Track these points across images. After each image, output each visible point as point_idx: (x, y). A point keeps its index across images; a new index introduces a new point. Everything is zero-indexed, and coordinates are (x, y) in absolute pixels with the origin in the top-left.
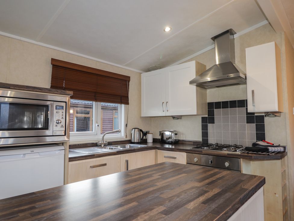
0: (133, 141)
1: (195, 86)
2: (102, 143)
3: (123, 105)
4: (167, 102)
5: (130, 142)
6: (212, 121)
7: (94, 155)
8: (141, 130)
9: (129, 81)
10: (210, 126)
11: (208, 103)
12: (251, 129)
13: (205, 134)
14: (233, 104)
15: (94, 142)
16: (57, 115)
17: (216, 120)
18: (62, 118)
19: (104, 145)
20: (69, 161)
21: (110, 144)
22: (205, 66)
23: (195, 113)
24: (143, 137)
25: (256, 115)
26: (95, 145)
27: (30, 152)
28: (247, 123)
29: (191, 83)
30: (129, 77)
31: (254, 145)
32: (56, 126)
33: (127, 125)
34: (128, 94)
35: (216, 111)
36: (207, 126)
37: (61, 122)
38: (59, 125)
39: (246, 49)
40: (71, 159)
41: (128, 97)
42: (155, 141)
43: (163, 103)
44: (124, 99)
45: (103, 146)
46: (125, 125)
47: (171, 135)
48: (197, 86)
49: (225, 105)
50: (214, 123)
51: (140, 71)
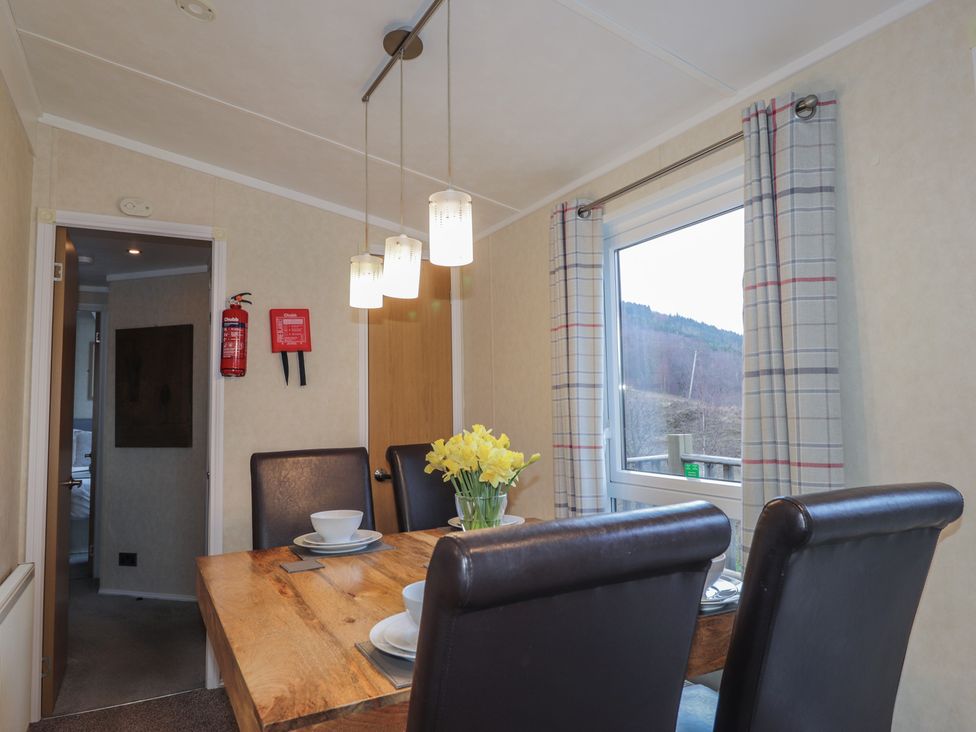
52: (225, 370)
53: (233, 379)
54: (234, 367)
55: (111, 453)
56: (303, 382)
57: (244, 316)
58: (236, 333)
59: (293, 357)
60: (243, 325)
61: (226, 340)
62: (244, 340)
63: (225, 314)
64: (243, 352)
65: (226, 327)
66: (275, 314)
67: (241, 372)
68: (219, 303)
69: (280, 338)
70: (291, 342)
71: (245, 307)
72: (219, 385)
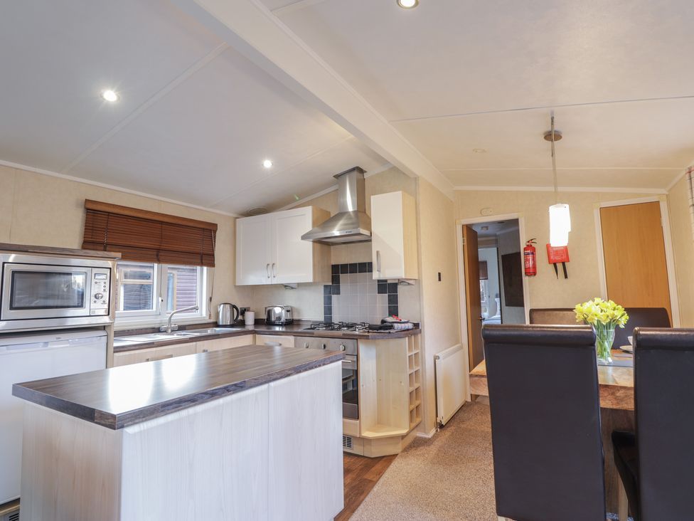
0: (221, 324)
1: (311, 243)
2: (168, 328)
3: (205, 268)
4: (273, 264)
5: (216, 325)
6: (337, 291)
7: (153, 343)
8: (234, 307)
9: (215, 232)
10: (334, 297)
11: (332, 265)
12: (382, 302)
13: (328, 310)
14: (362, 268)
15: (157, 326)
16: (97, 286)
17: (341, 291)
18: (105, 290)
19: (172, 331)
20: (114, 352)
21: (182, 328)
22: (329, 213)
23: (310, 280)
24: (237, 316)
25: (389, 282)
26: (157, 330)
27: (55, 340)
28: (379, 293)
29: (304, 237)
30: (216, 225)
31: (383, 321)
32: (95, 302)
33: (211, 299)
34: (213, 251)
35: (342, 277)
36: (330, 298)
37: (102, 297)
38: (100, 301)
39: (372, 197)
40: (118, 350)
41: (213, 255)
42: (258, 322)
43: (268, 265)
44: (207, 258)
45: (170, 331)
46: (209, 298)
47: (281, 312)
48: (314, 242)
50: (339, 293)
51: (235, 216)
52: (526, 274)
53: (531, 277)
54: (532, 272)
55: (505, 308)
56: (566, 277)
57: (534, 249)
58: (530, 257)
59: (560, 266)
60: (533, 253)
61: (526, 260)
62: (534, 259)
63: (525, 249)
64: (534, 265)
65: (526, 255)
66: (549, 246)
67: (535, 274)
68: (523, 245)
69: (552, 257)
70: (558, 258)
71: (533, 245)
72: (526, 280)
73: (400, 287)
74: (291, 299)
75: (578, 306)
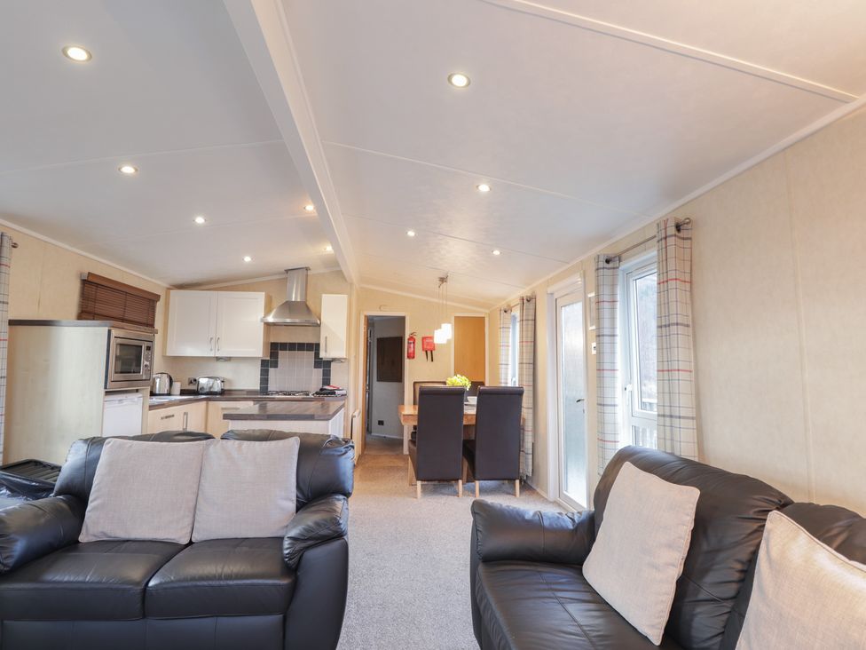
4: (218, 338)
6: (275, 365)
9: (156, 303)
10: (272, 371)
11: (273, 343)
12: (318, 374)
13: (264, 380)
14: (301, 347)
17: (279, 365)
23: (260, 355)
25: (325, 360)
28: (315, 367)
31: (322, 390)
35: (281, 353)
36: (267, 371)
43: (211, 339)
49: (292, 347)
50: (276, 367)
51: (168, 286)
52: (408, 357)
53: (411, 360)
54: (411, 356)
55: (375, 384)
56: (432, 360)
57: (415, 340)
58: (412, 345)
59: (429, 353)
60: (414, 343)
61: (409, 348)
62: (414, 347)
63: (408, 340)
64: (414, 351)
65: (409, 344)
66: (424, 339)
67: (414, 357)
68: (407, 337)
69: (425, 347)
70: (428, 347)
71: (415, 337)
72: (407, 362)
73: (332, 364)
74: (224, 371)
75: (449, 379)
